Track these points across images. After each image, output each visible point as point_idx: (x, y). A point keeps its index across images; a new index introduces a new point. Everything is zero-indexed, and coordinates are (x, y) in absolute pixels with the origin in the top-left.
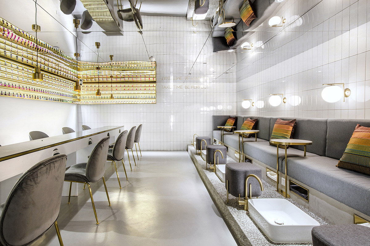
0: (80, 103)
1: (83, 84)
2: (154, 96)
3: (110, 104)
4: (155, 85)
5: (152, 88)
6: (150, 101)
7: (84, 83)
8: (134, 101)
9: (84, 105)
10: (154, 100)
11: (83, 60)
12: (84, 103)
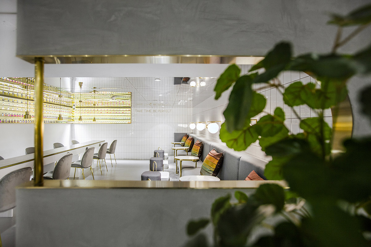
0: (73, 123)
1: (76, 109)
2: (129, 117)
3: (97, 123)
4: (130, 109)
5: (128, 112)
6: (126, 121)
7: (76, 107)
8: (114, 121)
9: (77, 124)
10: (130, 121)
11: (76, 92)
12: (77, 123)
